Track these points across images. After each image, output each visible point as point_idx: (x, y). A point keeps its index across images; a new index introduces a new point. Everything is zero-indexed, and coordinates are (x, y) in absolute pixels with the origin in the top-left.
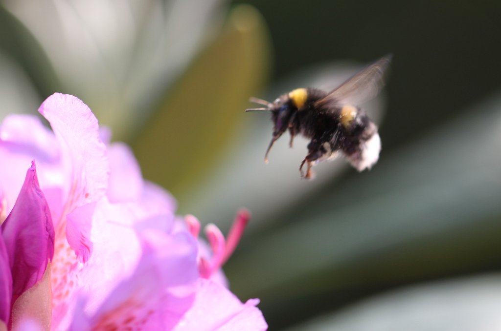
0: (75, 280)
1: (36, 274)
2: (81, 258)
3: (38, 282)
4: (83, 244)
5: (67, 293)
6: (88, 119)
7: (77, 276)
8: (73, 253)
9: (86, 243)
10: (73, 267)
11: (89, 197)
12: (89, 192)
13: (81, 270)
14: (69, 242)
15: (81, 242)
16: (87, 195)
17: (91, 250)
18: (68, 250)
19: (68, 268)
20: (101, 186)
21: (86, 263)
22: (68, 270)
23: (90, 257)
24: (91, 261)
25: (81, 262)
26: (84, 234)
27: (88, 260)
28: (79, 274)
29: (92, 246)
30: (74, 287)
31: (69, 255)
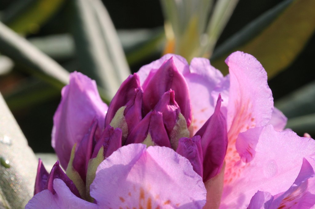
0: (237, 172)
1: (217, 169)
2: (245, 160)
3: (218, 174)
4: (248, 151)
5: (231, 180)
6: (260, 71)
7: (240, 170)
8: (238, 155)
9: (251, 151)
10: (238, 164)
11: (254, 121)
12: (254, 117)
13: (244, 167)
14: (237, 148)
15: (247, 150)
16: (252, 120)
17: (253, 156)
18: (235, 152)
19: (233, 164)
20: (266, 116)
21: (248, 164)
22: (233, 165)
23: (252, 160)
24: (252, 162)
25: (244, 162)
26: (251, 146)
27: (250, 161)
28: (242, 170)
29: (255, 154)
30: (236, 177)
31: (234, 155)
